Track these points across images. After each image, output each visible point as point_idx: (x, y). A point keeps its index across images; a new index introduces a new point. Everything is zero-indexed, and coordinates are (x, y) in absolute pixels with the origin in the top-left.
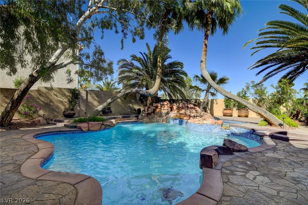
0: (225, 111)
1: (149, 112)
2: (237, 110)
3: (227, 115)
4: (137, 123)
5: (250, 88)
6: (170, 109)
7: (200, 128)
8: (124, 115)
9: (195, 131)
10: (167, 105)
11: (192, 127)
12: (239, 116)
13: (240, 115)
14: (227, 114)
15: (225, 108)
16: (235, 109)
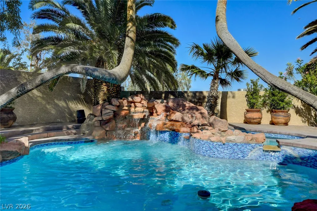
0: (250, 115)
1: (105, 118)
2: (268, 112)
3: (252, 121)
4: (78, 143)
5: (294, 71)
6: (147, 110)
7: (222, 150)
8: (46, 124)
9: (210, 156)
10: (140, 102)
11: (204, 149)
12: (272, 123)
13: (274, 120)
14: (254, 119)
15: (247, 108)
16: (264, 111)
